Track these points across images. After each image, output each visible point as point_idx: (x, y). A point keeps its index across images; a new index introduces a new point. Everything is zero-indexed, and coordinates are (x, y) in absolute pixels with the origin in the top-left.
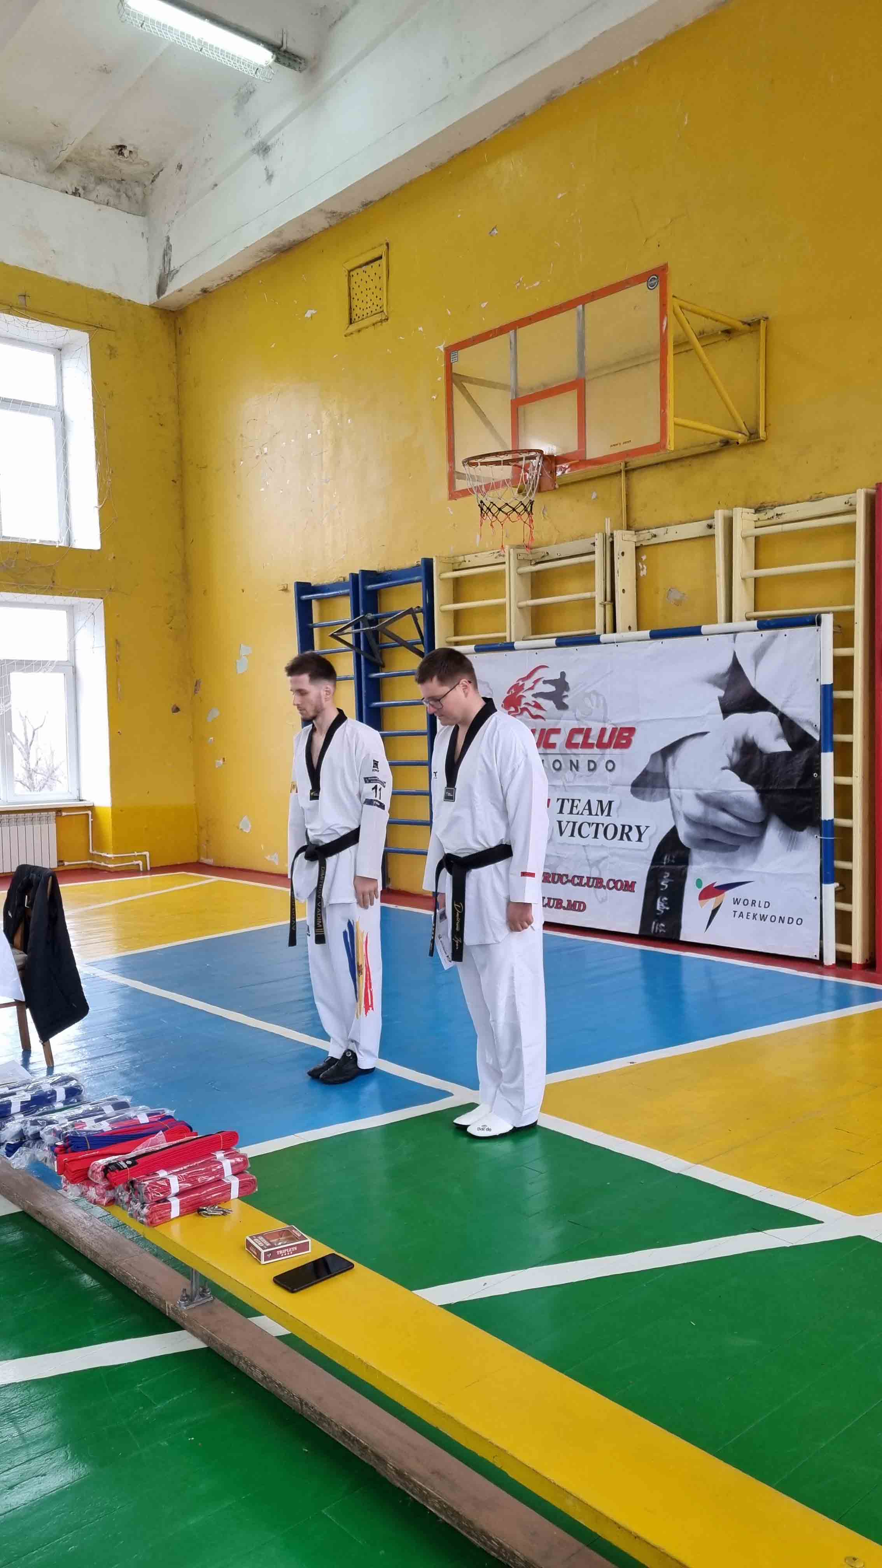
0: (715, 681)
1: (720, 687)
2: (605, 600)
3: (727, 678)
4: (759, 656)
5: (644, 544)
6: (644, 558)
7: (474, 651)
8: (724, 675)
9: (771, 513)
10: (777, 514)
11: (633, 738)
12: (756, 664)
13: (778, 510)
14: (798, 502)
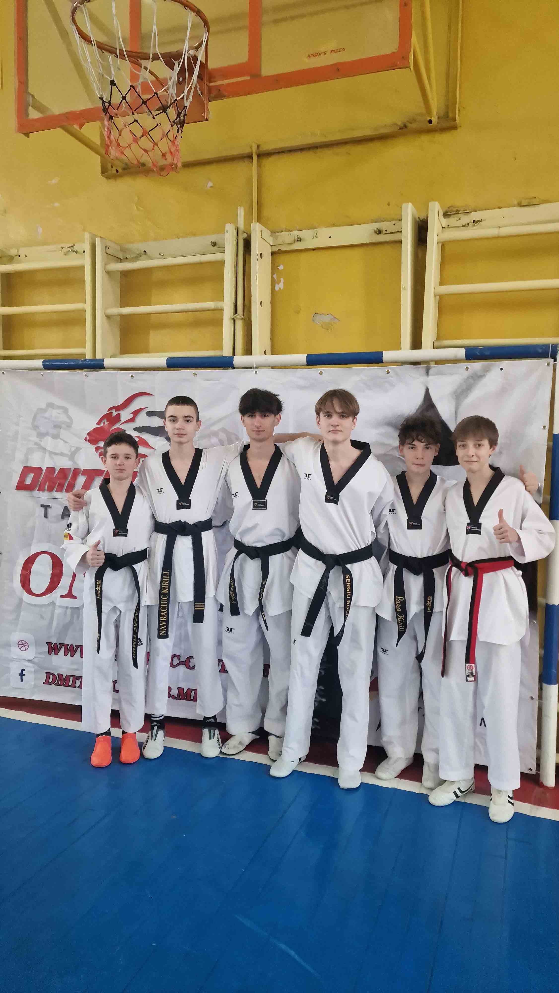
2: (236, 312)
5: (284, 248)
6: (281, 267)
7: (42, 367)
9: (466, 219)
10: (474, 221)
13: (475, 216)
14: (500, 208)
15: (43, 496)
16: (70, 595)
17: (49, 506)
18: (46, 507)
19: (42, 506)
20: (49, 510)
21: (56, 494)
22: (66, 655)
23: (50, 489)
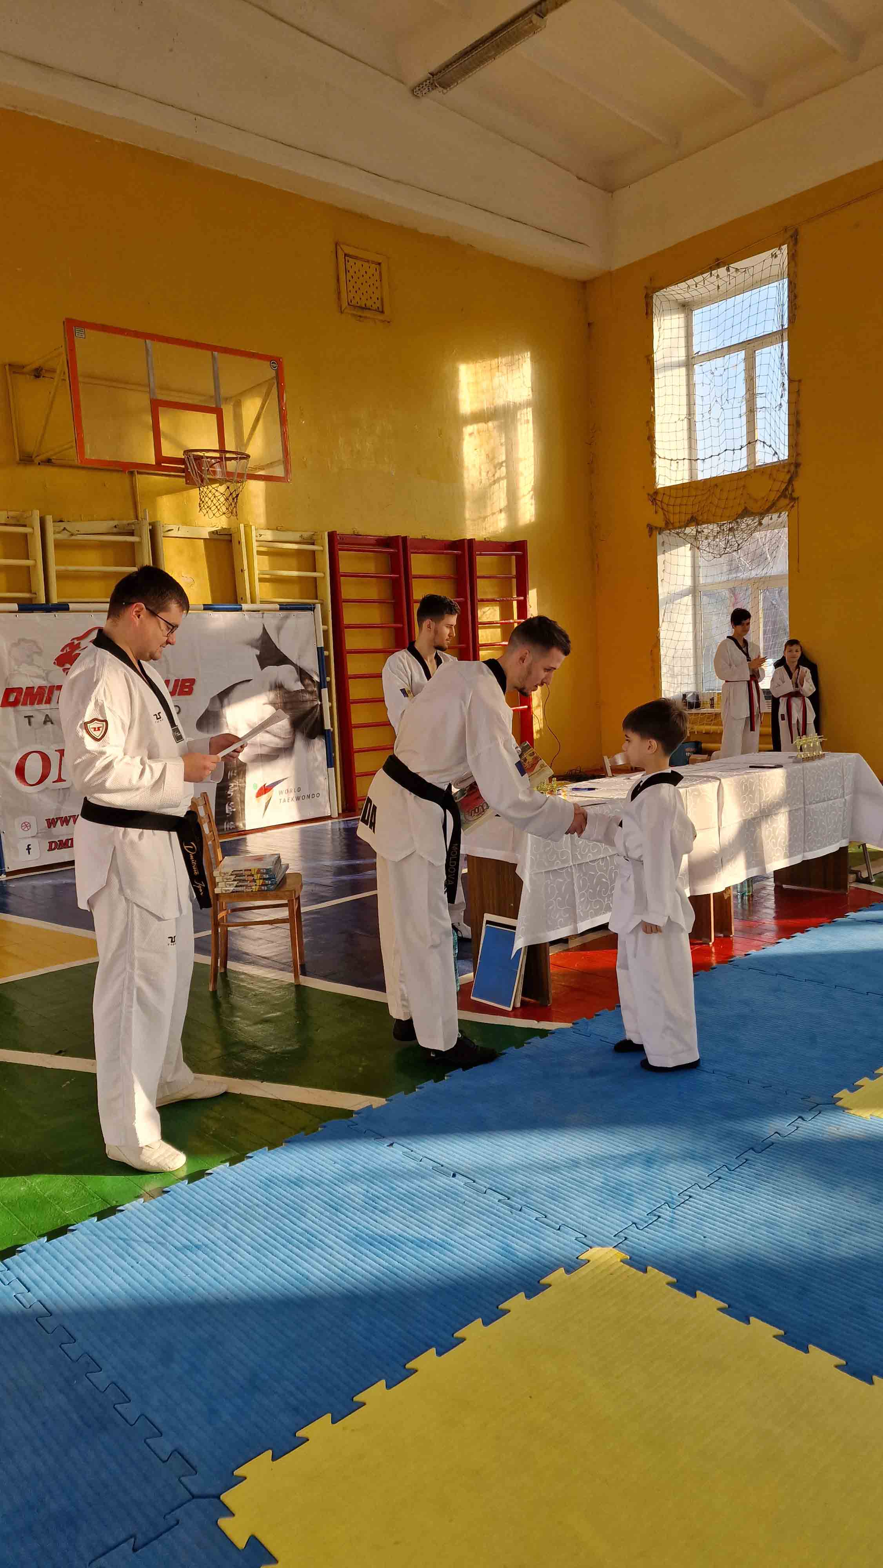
0: (252, 644)
1: (257, 648)
3: (260, 642)
4: (279, 629)
7: (17, 610)
8: (258, 640)
11: (194, 687)
12: (278, 633)
15: (27, 710)
16: (60, 780)
17: (32, 716)
18: (29, 718)
19: (25, 717)
20: (32, 719)
21: (36, 706)
22: (62, 826)
23: (32, 704)
